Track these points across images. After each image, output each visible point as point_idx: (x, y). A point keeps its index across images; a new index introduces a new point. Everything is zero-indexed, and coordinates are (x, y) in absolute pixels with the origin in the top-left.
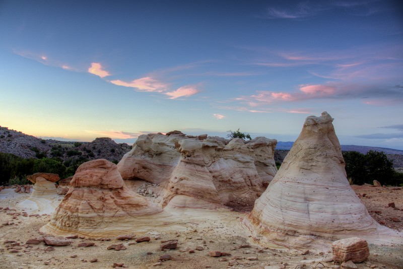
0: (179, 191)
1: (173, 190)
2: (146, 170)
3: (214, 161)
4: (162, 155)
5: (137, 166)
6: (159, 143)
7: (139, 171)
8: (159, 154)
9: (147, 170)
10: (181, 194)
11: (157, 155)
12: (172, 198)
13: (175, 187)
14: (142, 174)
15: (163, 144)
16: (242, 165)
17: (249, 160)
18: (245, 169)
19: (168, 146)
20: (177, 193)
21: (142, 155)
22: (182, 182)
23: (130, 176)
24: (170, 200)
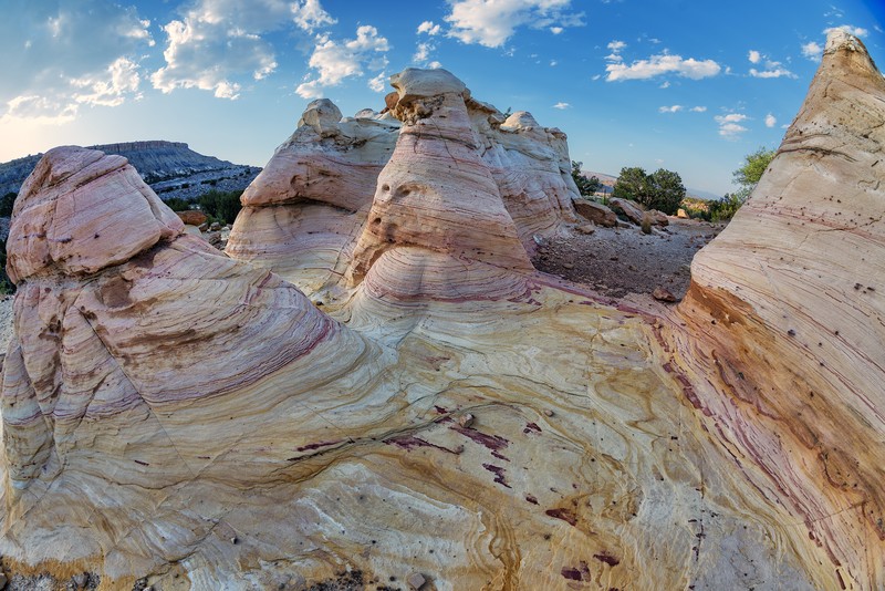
0: (396, 233)
1: (380, 228)
2: (328, 179)
3: (489, 145)
4: (367, 144)
5: (302, 171)
6: (358, 120)
7: (310, 182)
8: (360, 144)
9: (331, 178)
10: (406, 243)
11: (355, 145)
12: (378, 254)
13: (385, 220)
14: (319, 189)
15: (368, 122)
16: (539, 165)
17: (550, 156)
18: (545, 174)
19: (378, 125)
20: (390, 241)
21: (315, 144)
22: (406, 200)
23: (284, 197)
24: (373, 261)
